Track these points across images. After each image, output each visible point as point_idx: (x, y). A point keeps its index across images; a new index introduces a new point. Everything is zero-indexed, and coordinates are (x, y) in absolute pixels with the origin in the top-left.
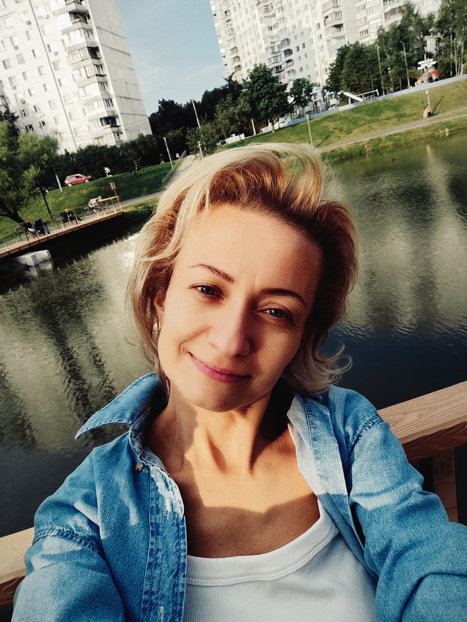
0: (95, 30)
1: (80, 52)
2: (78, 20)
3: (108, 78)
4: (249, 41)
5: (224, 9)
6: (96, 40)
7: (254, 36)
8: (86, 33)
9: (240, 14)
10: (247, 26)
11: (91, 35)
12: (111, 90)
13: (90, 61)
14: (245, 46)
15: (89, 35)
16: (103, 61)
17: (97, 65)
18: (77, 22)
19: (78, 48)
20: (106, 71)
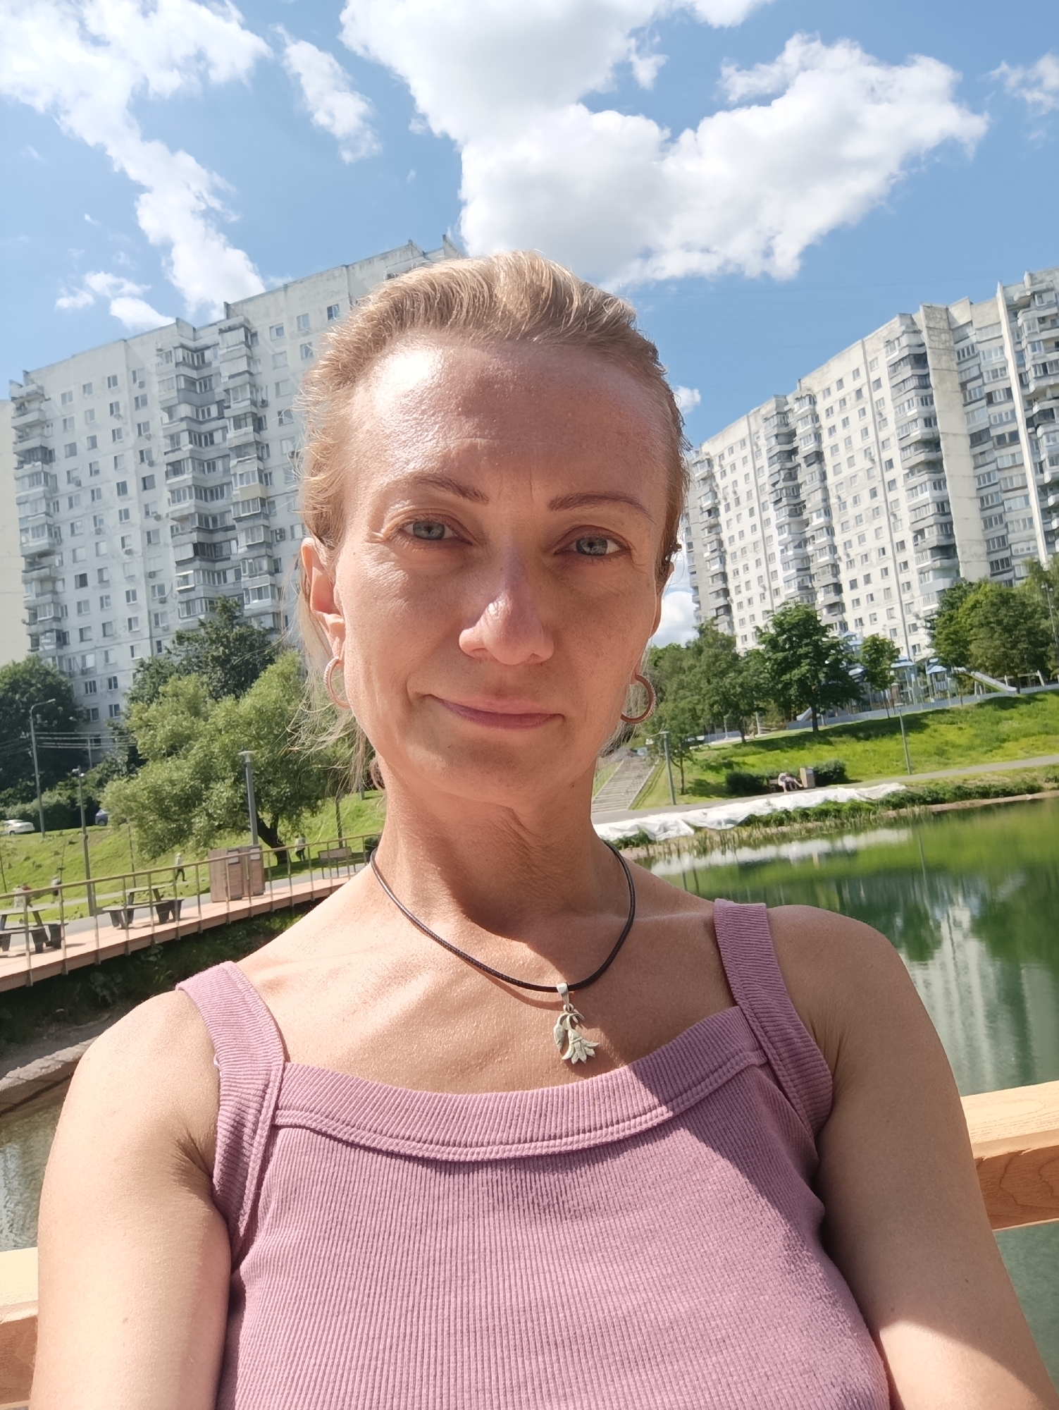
4: (752, 564)
7: (762, 556)
9: (738, 516)
10: (750, 538)
14: (741, 571)
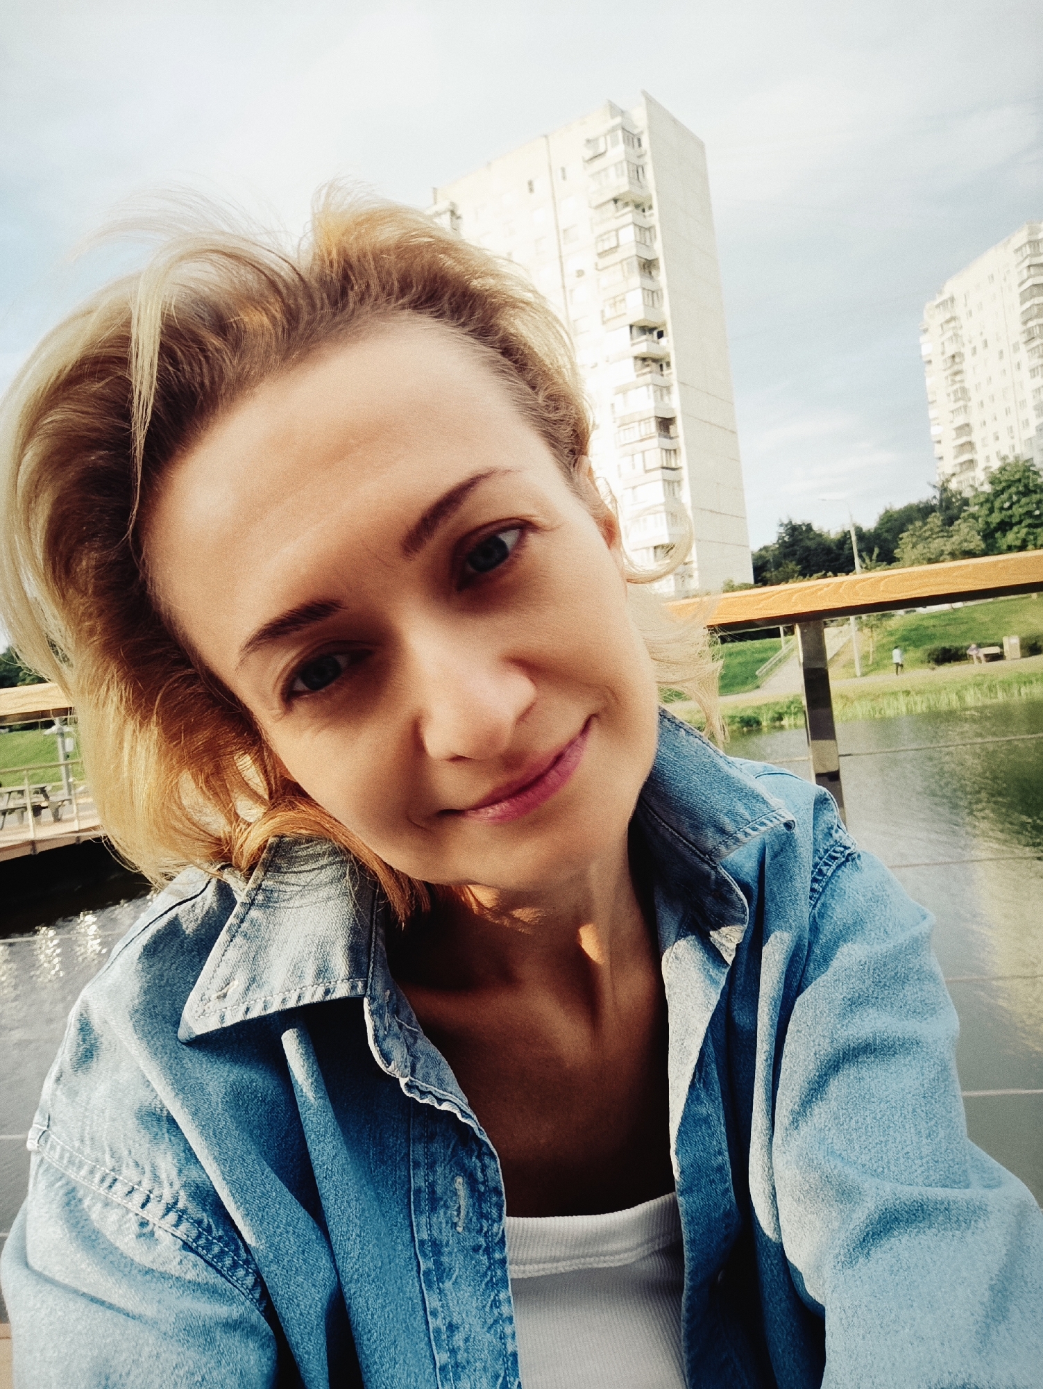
0: (675, 389)
1: (640, 425)
2: (648, 369)
3: (685, 473)
4: (1001, 413)
5: (951, 350)
6: (674, 405)
7: (1012, 404)
8: (658, 393)
9: (986, 360)
10: (999, 384)
11: (666, 398)
12: (685, 495)
13: (656, 442)
14: (988, 422)
15: (662, 396)
16: (681, 442)
17: (666, 450)
18: (644, 374)
19: (638, 418)
20: (682, 461)
